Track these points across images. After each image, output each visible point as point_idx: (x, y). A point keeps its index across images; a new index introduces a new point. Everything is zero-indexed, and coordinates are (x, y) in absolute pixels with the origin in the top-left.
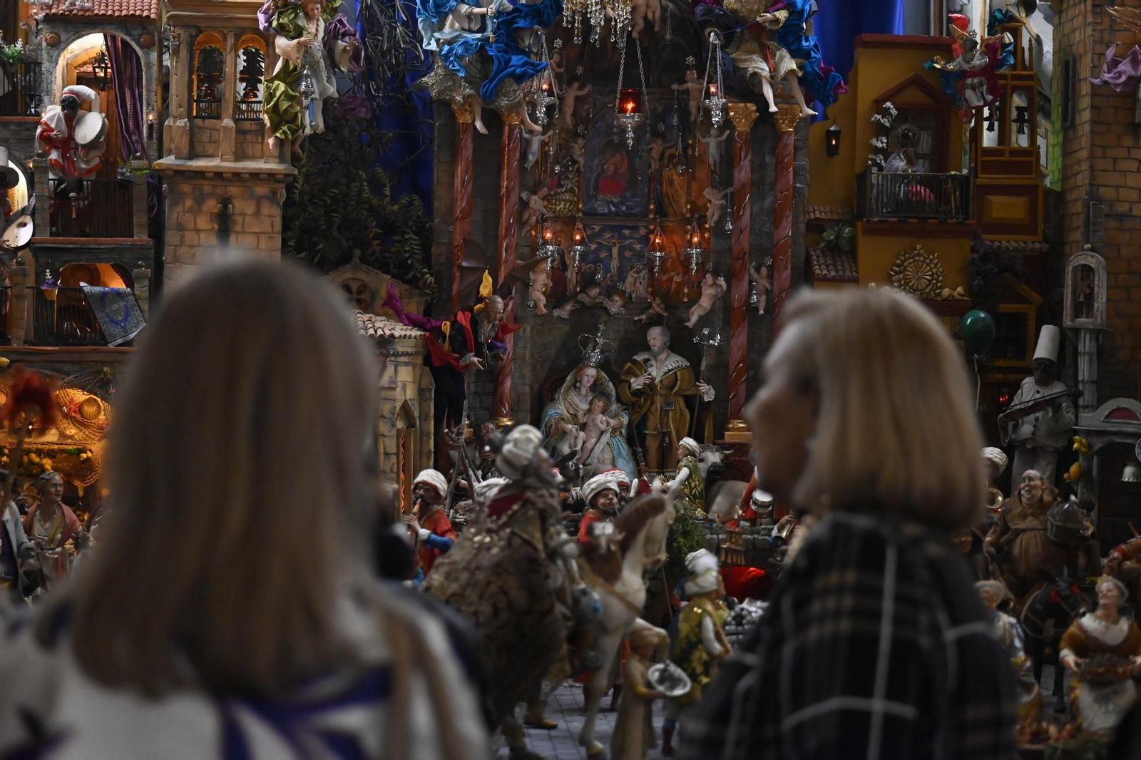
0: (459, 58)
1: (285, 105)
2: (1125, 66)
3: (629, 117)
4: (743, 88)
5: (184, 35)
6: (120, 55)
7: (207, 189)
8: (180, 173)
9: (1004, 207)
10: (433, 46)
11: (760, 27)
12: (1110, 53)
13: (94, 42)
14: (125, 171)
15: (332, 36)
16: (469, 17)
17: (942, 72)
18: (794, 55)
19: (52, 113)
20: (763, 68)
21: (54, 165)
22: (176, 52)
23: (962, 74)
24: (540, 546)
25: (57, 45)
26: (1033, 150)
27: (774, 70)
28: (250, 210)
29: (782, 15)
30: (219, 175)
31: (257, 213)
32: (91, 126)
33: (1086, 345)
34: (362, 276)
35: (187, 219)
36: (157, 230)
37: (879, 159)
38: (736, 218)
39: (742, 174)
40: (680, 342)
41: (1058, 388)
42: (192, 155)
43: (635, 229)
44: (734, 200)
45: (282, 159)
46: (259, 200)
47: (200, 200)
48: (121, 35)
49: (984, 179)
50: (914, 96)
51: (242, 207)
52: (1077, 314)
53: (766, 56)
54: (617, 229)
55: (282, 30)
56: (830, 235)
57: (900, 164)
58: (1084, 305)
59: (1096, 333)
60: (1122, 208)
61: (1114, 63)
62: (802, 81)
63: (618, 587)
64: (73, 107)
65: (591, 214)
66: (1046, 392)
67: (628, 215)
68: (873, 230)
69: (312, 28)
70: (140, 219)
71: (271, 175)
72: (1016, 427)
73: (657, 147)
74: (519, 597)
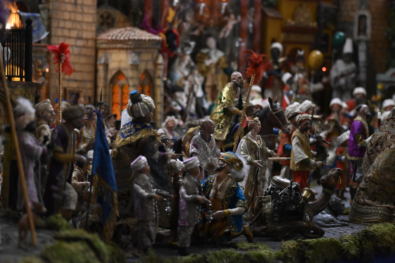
33: (362, 47)
59: (367, 42)
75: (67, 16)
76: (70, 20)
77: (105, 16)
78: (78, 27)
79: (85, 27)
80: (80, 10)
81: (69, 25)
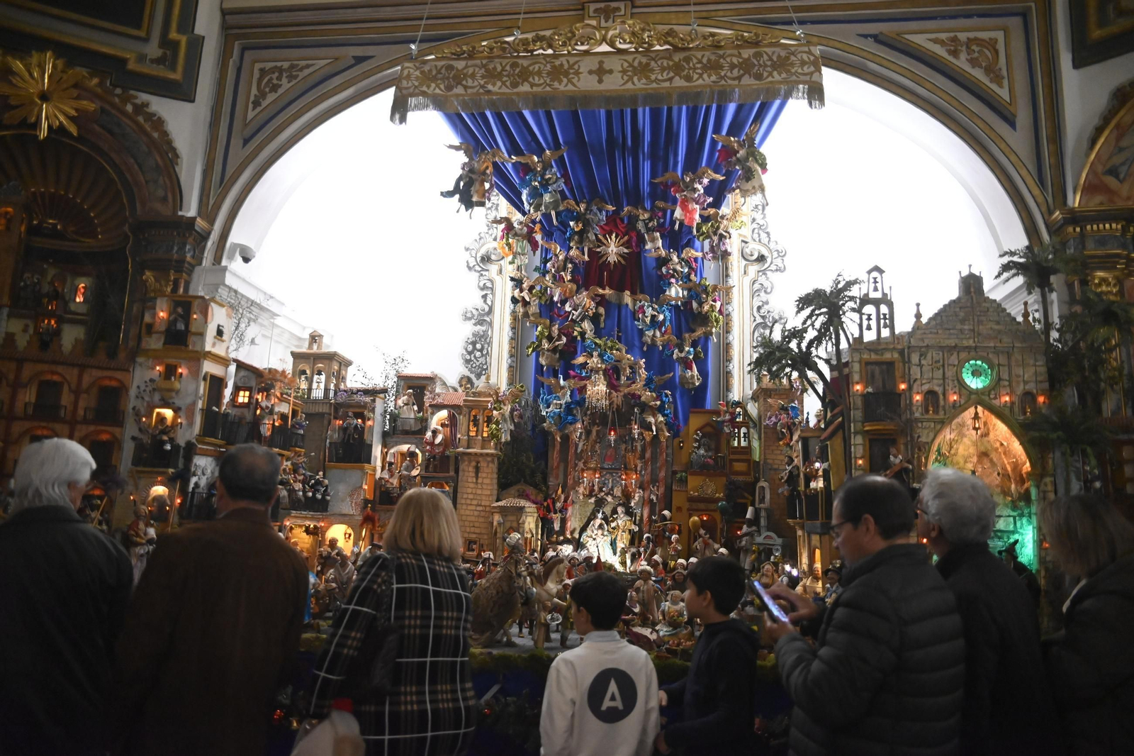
0: (552, 417)
1: (495, 432)
2: (773, 419)
3: (612, 437)
4: (646, 426)
5: (467, 410)
6: (452, 418)
7: (472, 458)
8: (464, 454)
9: (739, 466)
10: (545, 414)
11: (651, 407)
12: (769, 414)
13: (444, 414)
14: (447, 453)
15: (512, 411)
16: (556, 404)
17: (716, 421)
18: (663, 416)
19: (429, 434)
20: (652, 420)
21: (428, 451)
22: (465, 416)
23: (724, 422)
24: (514, 572)
25: (433, 414)
26: (749, 447)
27: (656, 421)
28: (485, 465)
29: (658, 403)
30: (476, 454)
31: (488, 466)
32: (439, 439)
33: (763, 514)
34: (524, 487)
35: (466, 468)
36: (457, 471)
37: (696, 450)
38: (646, 470)
39: (648, 455)
40: (629, 512)
41: (754, 528)
42: (468, 448)
43: (617, 473)
44: (646, 463)
45: (496, 449)
46: (488, 462)
47: (470, 462)
48: (452, 411)
49: (732, 457)
50: (708, 429)
51: (483, 464)
52: (760, 503)
53: (654, 416)
54: (611, 474)
55: (495, 408)
56: (678, 476)
57: (702, 452)
58: (762, 500)
59: (766, 509)
60: (776, 466)
61: (770, 418)
62: (666, 424)
63: (545, 587)
64: (435, 432)
65: (602, 468)
66: (750, 530)
67: (615, 469)
68: (692, 474)
69: (505, 408)
70: (452, 468)
71: (492, 455)
72: (740, 542)
73: (623, 447)
74: (506, 588)
75: (469, 491)
76: (472, 493)
77: (521, 490)
78: (479, 498)
79: (484, 498)
80: (480, 486)
81: (471, 496)
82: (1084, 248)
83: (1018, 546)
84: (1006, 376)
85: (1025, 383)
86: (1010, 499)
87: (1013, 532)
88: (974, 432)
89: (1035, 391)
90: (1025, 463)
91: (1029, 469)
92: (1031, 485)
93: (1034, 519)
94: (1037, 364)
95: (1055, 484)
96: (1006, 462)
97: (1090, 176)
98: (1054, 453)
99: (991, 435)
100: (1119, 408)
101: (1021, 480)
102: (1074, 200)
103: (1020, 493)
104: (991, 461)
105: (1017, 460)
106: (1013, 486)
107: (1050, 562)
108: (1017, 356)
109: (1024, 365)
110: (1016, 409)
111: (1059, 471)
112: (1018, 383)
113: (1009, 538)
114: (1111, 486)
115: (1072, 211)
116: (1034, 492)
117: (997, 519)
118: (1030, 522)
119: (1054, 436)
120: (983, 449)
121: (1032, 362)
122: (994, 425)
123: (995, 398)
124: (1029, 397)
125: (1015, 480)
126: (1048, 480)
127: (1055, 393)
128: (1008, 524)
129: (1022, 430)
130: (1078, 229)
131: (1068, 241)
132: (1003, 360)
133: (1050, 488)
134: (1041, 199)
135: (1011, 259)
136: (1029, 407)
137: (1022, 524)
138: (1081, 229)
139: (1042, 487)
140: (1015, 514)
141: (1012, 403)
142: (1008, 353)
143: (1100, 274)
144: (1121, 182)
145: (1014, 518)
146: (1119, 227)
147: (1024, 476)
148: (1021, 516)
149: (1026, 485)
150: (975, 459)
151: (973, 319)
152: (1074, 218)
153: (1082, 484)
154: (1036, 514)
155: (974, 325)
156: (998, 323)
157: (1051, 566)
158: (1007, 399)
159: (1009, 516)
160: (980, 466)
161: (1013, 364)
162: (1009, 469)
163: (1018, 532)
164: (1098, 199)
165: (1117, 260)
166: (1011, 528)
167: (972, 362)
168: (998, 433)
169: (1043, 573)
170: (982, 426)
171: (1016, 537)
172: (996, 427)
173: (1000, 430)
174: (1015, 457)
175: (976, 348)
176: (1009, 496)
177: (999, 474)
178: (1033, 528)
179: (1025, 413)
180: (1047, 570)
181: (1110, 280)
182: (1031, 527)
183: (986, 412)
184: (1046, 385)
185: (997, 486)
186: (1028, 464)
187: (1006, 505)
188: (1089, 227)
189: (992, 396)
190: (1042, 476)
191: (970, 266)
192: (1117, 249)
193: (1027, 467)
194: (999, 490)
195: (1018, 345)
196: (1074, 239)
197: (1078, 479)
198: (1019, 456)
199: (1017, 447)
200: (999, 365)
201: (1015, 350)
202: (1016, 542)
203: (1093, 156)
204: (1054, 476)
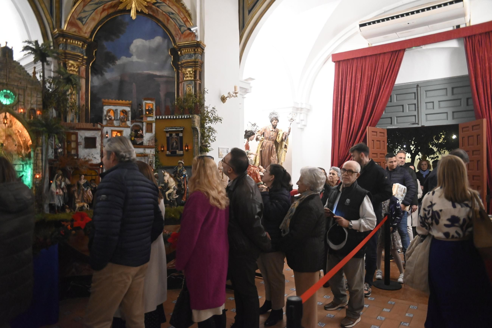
82: (66, 49)
83: (24, 178)
84: (22, 100)
85: (32, 104)
86: (21, 156)
87: (22, 172)
88: (4, 125)
89: (36, 109)
90: (29, 141)
91: (31, 143)
92: (31, 151)
93: (32, 165)
94: (38, 96)
95: (42, 150)
96: (20, 140)
97: (72, 18)
98: (42, 137)
99: (14, 127)
100: (73, 119)
101: (27, 148)
102: (65, 27)
103: (26, 154)
104: (13, 139)
105: (26, 139)
106: (23, 151)
107: (38, 183)
108: (28, 91)
109: (31, 96)
110: (26, 116)
111: (44, 144)
112: (28, 104)
113: (20, 174)
114: (66, 151)
115: (62, 31)
116: (32, 154)
117: (14, 166)
118: (30, 166)
119: (42, 129)
120: (8, 133)
121: (35, 95)
122: (15, 122)
123: (16, 110)
124: (33, 111)
125: (24, 148)
126: (39, 148)
127: (45, 110)
128: (20, 168)
129: (28, 126)
130: (65, 40)
131: (60, 44)
132: (21, 92)
133: (39, 152)
134: (50, 21)
135: (28, 45)
136: (33, 116)
137: (26, 168)
138: (66, 41)
139: (36, 151)
140: (23, 163)
141: (24, 113)
142: (24, 89)
143: (71, 62)
144: (84, 25)
145: (23, 165)
146: (81, 44)
147: (29, 146)
148: (26, 164)
149: (29, 150)
150: (4, 138)
151: (7, 70)
152: (63, 34)
153: (53, 150)
154: (32, 163)
155: (6, 73)
156: (20, 74)
157: (38, 185)
158: (22, 111)
159: (21, 164)
160: (7, 141)
161: (26, 95)
162: (21, 143)
163: (24, 171)
164: (74, 29)
165: (78, 57)
166: (21, 169)
167: (5, 91)
168: (17, 126)
169: (34, 189)
170: (9, 122)
171: (23, 173)
172: (16, 123)
173: (18, 125)
174: (25, 137)
175: (7, 84)
176: (21, 155)
177: (16, 145)
178: (31, 169)
179: (30, 118)
180: (36, 187)
181: (75, 65)
182: (30, 169)
183: (11, 116)
184: (41, 107)
185: (15, 151)
186: (31, 141)
187: (19, 160)
188: (69, 40)
189: (14, 109)
190: (36, 147)
191: (7, 43)
192: (79, 53)
193: (30, 142)
194: (16, 153)
195: (29, 86)
196: (63, 44)
197: (52, 148)
198: (27, 137)
199: (26, 133)
200: (19, 94)
201: (28, 88)
202: (23, 176)
203: (74, 10)
204: (42, 147)
